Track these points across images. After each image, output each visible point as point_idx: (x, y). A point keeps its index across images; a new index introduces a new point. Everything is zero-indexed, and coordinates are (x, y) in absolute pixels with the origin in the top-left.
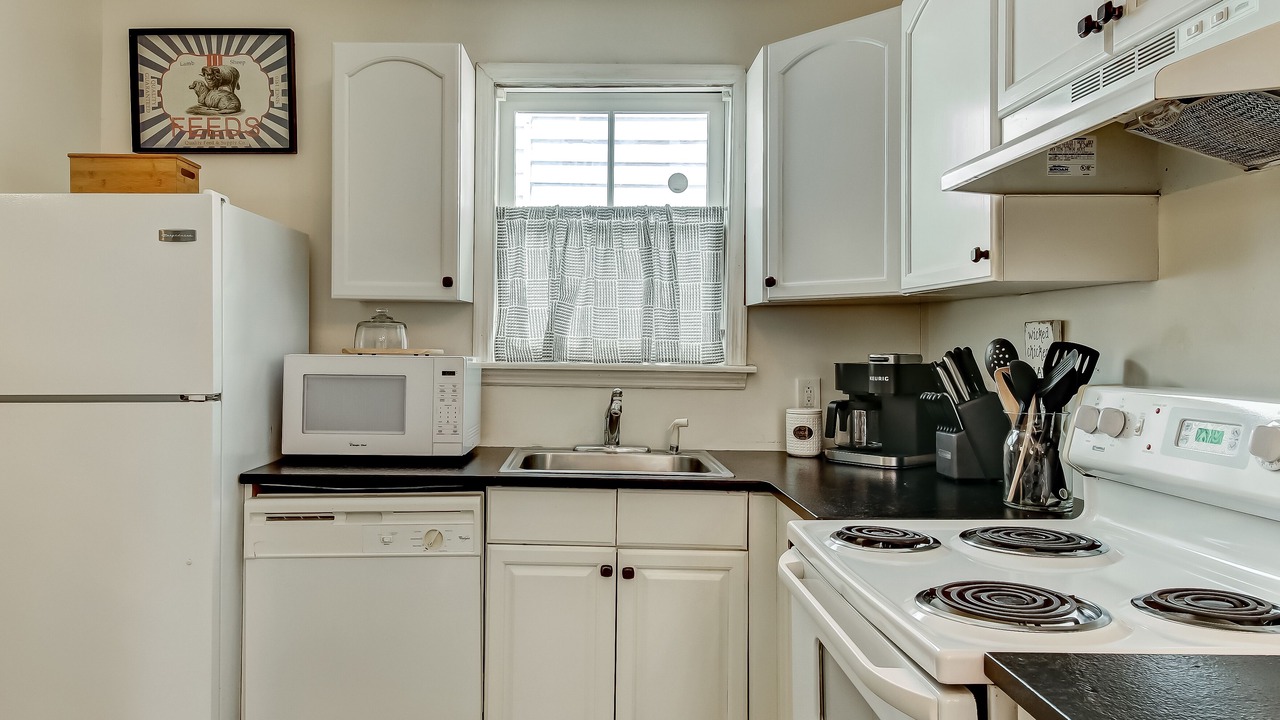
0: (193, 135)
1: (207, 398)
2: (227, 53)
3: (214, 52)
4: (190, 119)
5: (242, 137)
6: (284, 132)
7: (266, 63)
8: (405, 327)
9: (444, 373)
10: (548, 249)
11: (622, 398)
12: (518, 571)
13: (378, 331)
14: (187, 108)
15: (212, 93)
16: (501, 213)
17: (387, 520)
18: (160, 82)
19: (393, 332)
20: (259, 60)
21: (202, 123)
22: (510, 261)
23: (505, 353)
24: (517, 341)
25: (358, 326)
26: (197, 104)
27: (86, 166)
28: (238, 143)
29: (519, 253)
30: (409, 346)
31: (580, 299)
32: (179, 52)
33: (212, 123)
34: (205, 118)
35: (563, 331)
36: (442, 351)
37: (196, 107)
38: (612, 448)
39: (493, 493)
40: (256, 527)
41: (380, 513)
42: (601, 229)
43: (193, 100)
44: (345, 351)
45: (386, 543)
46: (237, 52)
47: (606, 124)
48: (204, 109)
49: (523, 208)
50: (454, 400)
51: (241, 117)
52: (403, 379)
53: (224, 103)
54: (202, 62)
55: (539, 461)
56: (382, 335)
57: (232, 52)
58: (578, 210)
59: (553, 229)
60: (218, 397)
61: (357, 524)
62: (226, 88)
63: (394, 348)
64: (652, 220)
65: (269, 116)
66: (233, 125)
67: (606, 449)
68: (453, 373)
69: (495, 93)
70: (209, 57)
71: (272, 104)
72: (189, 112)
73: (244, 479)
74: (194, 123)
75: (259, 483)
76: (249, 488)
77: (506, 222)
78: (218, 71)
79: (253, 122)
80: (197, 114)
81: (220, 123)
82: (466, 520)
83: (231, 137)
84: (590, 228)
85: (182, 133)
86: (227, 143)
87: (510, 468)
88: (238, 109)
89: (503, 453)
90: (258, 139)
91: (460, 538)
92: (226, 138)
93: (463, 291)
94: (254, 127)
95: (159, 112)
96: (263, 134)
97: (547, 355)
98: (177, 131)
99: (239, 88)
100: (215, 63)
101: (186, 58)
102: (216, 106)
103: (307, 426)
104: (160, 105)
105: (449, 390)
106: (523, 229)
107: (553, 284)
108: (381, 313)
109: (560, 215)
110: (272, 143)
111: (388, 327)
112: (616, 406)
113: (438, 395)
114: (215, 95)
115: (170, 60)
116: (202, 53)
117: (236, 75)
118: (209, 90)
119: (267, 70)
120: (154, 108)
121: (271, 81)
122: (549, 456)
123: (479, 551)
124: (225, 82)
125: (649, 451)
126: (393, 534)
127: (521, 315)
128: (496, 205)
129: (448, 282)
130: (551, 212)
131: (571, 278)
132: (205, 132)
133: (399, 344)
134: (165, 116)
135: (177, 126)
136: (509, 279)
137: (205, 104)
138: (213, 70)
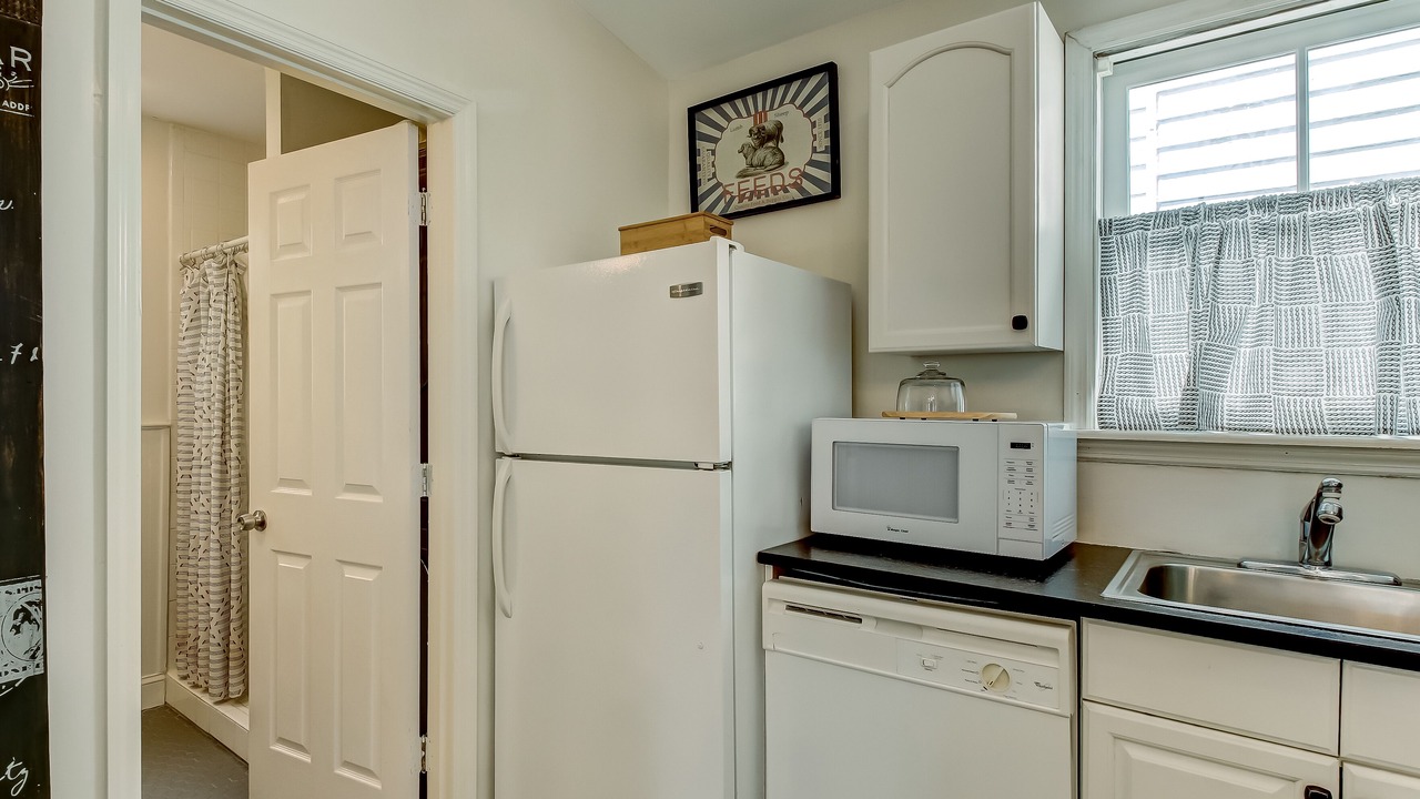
0: (742, 198)
1: (716, 467)
2: (771, 108)
3: (760, 109)
4: (739, 183)
5: (786, 191)
6: (825, 176)
7: (807, 108)
8: (962, 384)
9: (1014, 445)
10: (1187, 269)
11: (1342, 496)
12: (1136, 753)
13: (925, 389)
14: (735, 174)
15: (758, 152)
16: (1106, 228)
17: (928, 639)
18: (713, 152)
19: (945, 390)
20: (801, 107)
21: (749, 185)
22: (1121, 291)
23: (1115, 417)
24: (1135, 401)
25: (902, 384)
26: (744, 166)
27: (633, 236)
28: (782, 197)
29: (1137, 282)
30: (969, 408)
31: (1247, 338)
32: (729, 119)
33: (759, 182)
34: (752, 179)
35: (1217, 384)
36: (1014, 415)
37: (744, 170)
38: (1319, 572)
39: (1091, 627)
40: (775, 616)
41: (920, 627)
42: (1284, 229)
43: (742, 163)
44: (885, 415)
45: (928, 668)
46: (781, 104)
47: (1291, 75)
48: (752, 170)
49: (1143, 215)
50: (1029, 483)
51: (785, 171)
52: (954, 452)
53: (770, 160)
54: (748, 123)
55: (1175, 578)
56: (931, 396)
57: (776, 106)
58: (1241, 205)
59: (1195, 239)
60: (728, 466)
61: (890, 635)
62: (771, 144)
63: (946, 411)
64: (1393, 201)
65: (812, 163)
66: (778, 181)
67: (1302, 570)
68: (1027, 446)
69: (1095, 66)
70: (755, 116)
71: (814, 150)
72: (738, 177)
73: (763, 558)
74: (743, 186)
75: (782, 564)
76: (769, 569)
77: (1114, 238)
78: (764, 128)
79: (796, 173)
80: (745, 176)
81: (765, 181)
82: (1047, 660)
83: (776, 193)
84: (1264, 231)
85: (733, 198)
86: (772, 200)
87: (1122, 589)
88: (782, 163)
89: (1115, 557)
90: (801, 190)
91: (1037, 684)
92: (771, 195)
93: (1045, 333)
94: (797, 178)
95: (714, 182)
96: (806, 184)
97: (1187, 421)
98: (728, 197)
99: (782, 141)
100: (761, 122)
101: (736, 123)
102: (762, 165)
103: (838, 501)
104: (714, 175)
105: (1021, 467)
106: (1143, 244)
107: (1196, 318)
108: (934, 367)
109: (1208, 216)
110: (814, 191)
111: (938, 385)
112: (1328, 508)
113: (1005, 475)
114: (761, 153)
115: (721, 129)
116: (749, 115)
117: (779, 127)
118: (756, 150)
119: (809, 115)
120: (709, 180)
121: (814, 125)
122: (1192, 569)
123: (1068, 708)
124: (770, 137)
125: (1397, 583)
126: (936, 657)
127: (1141, 366)
128: (1099, 216)
129: (1020, 323)
130: (1190, 215)
131: (1228, 306)
132: (752, 193)
133: (953, 407)
134: (718, 185)
135: (728, 193)
136: (1119, 315)
137: (752, 166)
138: (759, 129)
